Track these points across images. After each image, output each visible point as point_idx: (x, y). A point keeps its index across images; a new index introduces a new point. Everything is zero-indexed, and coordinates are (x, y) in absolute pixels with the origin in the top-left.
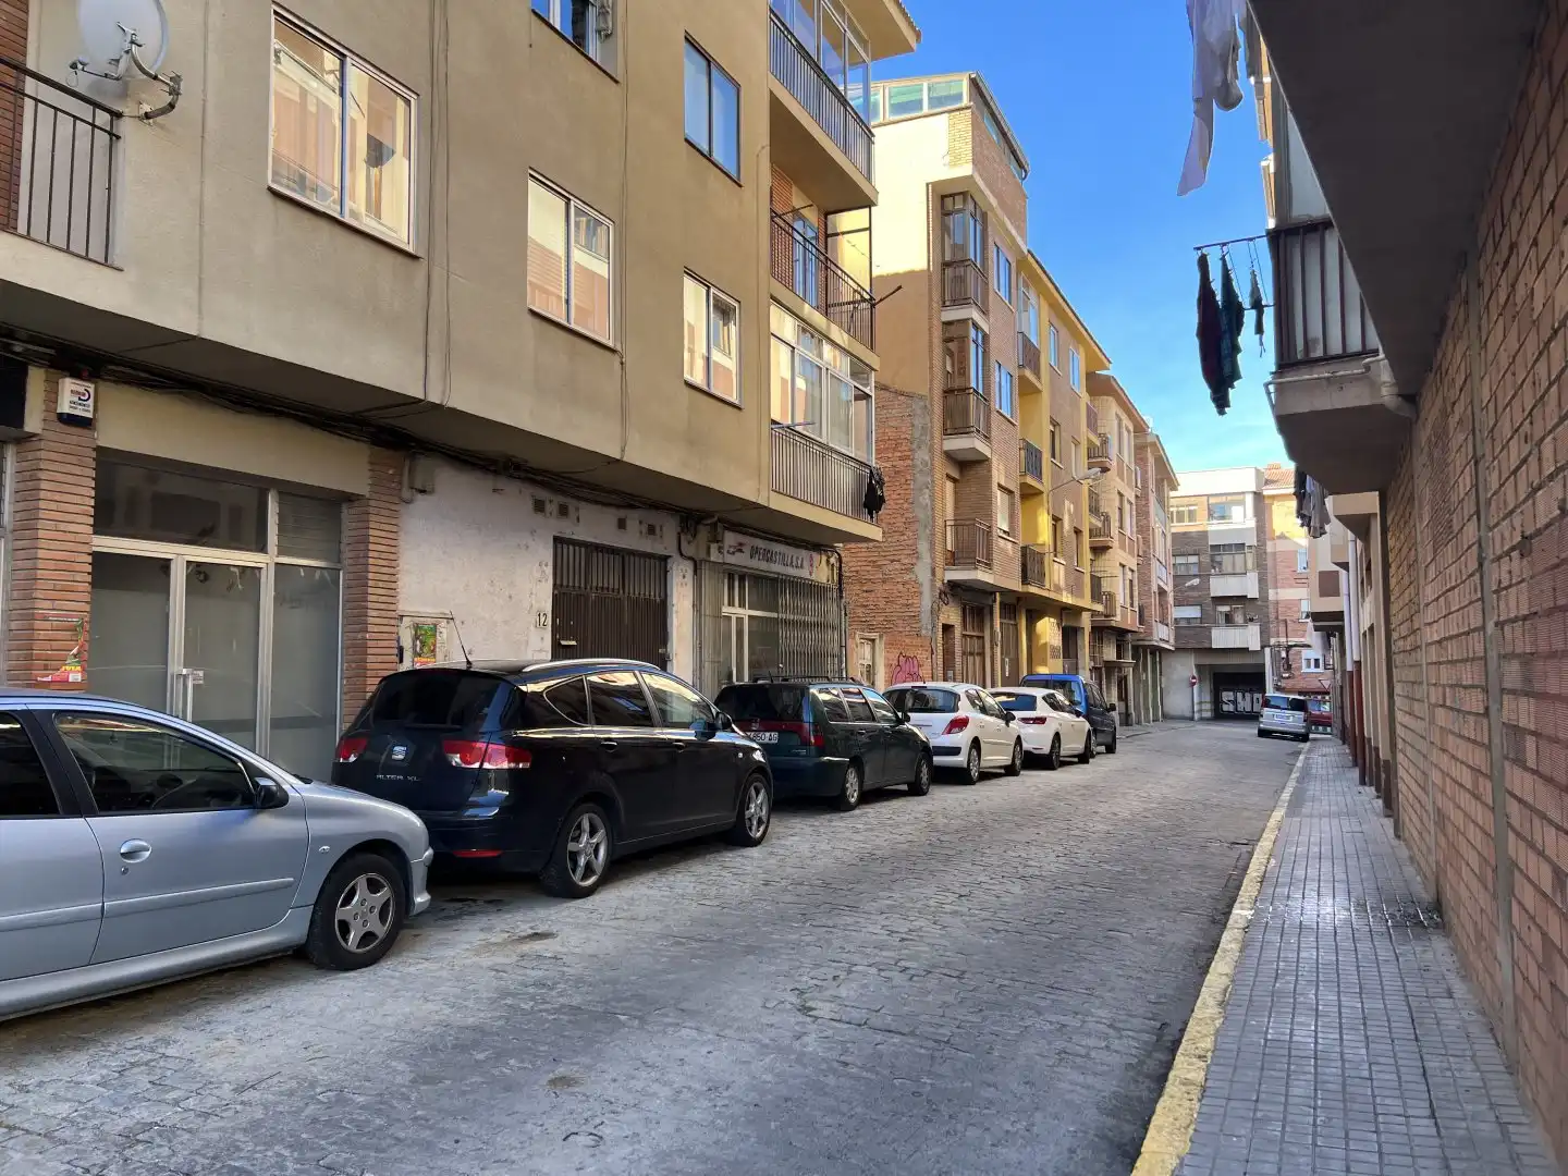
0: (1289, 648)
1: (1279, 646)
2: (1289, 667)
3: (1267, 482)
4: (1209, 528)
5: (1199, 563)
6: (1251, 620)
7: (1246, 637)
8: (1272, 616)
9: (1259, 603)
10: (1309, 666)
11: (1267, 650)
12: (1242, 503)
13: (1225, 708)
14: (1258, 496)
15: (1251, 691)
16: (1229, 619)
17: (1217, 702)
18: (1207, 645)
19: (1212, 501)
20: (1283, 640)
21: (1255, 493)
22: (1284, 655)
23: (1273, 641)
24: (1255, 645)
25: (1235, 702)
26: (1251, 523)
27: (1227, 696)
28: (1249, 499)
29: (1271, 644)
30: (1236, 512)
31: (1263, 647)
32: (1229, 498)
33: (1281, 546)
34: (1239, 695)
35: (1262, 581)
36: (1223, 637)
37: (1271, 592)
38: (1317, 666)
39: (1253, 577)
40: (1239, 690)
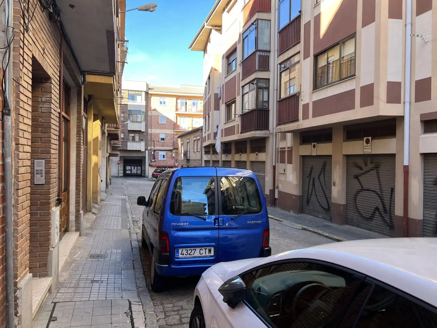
0: (155, 151)
1: (151, 150)
2: (154, 158)
3: (150, 89)
4: (128, 103)
5: (124, 117)
6: (142, 140)
7: (140, 146)
8: (149, 139)
9: (145, 134)
10: (161, 158)
11: (147, 151)
12: (141, 95)
13: (127, 172)
14: (147, 93)
15: (137, 166)
16: (134, 139)
17: (125, 170)
18: (125, 149)
19: (130, 92)
20: (153, 148)
21: (145, 92)
22: (153, 153)
23: (149, 148)
24: (143, 149)
25: (131, 170)
26: (144, 103)
27: (128, 168)
28: (144, 94)
29: (149, 149)
30: (139, 98)
31: (145, 150)
32: (136, 92)
33: (154, 113)
34: (133, 167)
35: (146, 126)
36: (131, 146)
37: (149, 130)
38: (164, 157)
39: (143, 124)
40: (133, 166)
